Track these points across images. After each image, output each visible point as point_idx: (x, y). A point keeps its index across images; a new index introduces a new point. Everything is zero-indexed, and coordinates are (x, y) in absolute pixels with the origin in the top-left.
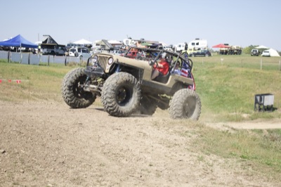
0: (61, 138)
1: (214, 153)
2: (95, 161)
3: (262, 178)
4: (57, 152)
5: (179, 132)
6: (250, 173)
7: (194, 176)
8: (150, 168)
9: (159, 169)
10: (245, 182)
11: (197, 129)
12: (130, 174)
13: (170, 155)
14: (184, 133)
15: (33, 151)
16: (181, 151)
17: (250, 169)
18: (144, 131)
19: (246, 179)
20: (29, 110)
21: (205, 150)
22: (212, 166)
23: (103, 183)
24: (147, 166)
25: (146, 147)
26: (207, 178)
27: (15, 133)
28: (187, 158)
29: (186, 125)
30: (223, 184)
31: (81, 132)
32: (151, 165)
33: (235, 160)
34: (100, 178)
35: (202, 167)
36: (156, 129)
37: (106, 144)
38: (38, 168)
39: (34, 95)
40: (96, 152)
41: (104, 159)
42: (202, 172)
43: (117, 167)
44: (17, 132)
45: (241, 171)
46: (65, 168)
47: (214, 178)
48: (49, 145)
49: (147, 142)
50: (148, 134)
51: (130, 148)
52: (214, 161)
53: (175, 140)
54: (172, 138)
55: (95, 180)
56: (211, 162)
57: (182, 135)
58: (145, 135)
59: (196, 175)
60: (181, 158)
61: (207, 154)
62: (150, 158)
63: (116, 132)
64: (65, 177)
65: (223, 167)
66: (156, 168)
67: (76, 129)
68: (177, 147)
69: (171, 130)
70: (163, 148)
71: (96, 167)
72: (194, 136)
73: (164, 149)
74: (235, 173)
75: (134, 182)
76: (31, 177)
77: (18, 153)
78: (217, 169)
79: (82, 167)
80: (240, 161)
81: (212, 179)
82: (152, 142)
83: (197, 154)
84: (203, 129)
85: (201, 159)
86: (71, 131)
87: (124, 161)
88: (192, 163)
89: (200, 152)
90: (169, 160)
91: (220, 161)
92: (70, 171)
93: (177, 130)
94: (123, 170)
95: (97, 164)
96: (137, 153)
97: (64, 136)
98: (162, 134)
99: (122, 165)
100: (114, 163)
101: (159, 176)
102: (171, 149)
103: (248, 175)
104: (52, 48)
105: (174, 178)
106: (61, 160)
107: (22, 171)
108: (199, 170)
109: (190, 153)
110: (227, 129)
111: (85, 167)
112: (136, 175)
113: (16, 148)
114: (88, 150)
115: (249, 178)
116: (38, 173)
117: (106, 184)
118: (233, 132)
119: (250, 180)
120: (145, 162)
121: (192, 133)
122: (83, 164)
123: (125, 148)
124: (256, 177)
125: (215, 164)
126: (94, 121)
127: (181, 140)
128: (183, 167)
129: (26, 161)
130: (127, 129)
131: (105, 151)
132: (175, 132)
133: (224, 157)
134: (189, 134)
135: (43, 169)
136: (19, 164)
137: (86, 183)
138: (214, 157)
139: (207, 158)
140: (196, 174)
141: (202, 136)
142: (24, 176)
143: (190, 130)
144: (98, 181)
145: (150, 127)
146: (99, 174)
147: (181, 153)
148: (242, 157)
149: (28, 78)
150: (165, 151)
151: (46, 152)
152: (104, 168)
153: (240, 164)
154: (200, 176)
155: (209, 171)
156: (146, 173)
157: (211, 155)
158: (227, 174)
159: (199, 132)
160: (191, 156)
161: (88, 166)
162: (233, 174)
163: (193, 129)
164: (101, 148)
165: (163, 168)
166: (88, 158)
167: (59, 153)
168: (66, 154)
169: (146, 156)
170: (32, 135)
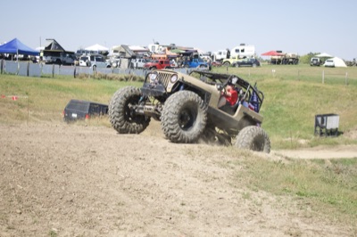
0: (69, 170)
1: (263, 189)
2: (112, 199)
3: (324, 220)
4: (63, 188)
5: (219, 163)
6: (308, 215)
7: (238, 218)
8: (182, 208)
9: (193, 209)
10: (302, 226)
11: (242, 159)
12: (157, 215)
13: (207, 192)
14: (225, 163)
15: (33, 186)
16: (222, 186)
17: (309, 208)
18: (174, 161)
19: (304, 221)
20: (28, 134)
21: (252, 186)
22: (260, 205)
23: (122, 227)
24: (178, 205)
25: (176, 181)
26: (254, 221)
27: (10, 163)
28: (229, 195)
29: (228, 154)
30: (275, 228)
31: (95, 163)
32: (183, 205)
33: (290, 198)
34: (119, 221)
35: (247, 207)
36: (189, 159)
37: (126, 177)
38: (39, 207)
39: (35, 116)
40: (114, 187)
41: (123, 197)
42: (248, 213)
43: (140, 207)
44: (13, 162)
45: (297, 212)
46: (73, 208)
47: (263, 220)
48: (54, 178)
49: (178, 175)
50: (179, 165)
51: (157, 183)
52: (264, 199)
53: (214, 172)
54: (210, 170)
55: (112, 223)
56: (259, 200)
57: (223, 166)
58: (175, 166)
60: (221, 195)
61: (254, 190)
62: (182, 195)
63: (139, 163)
64: (74, 220)
65: (275, 206)
66: (189, 208)
67: (88, 158)
68: (216, 181)
69: (208, 160)
70: (199, 182)
71: (114, 207)
72: (238, 168)
73: (199, 184)
74: (289, 214)
75: (161, 226)
76: (30, 220)
77: (13, 189)
78: (267, 209)
79: (95, 206)
80: (296, 199)
81: (261, 222)
82: (184, 175)
83: (241, 191)
84: (249, 159)
85: (247, 196)
86: (82, 161)
87: (149, 199)
88: (235, 201)
89: (245, 188)
90: (207, 198)
91: (271, 198)
92: (81, 212)
93: (217, 160)
94: (147, 210)
95: (114, 203)
96: (165, 188)
97: (73, 167)
98: (197, 165)
99: (146, 204)
100: (136, 201)
101: (193, 217)
102: (209, 184)
103: (306, 217)
104: (57, 55)
105: (212, 220)
106: (69, 198)
107: (19, 211)
108: (244, 211)
109: (233, 189)
110: (279, 158)
111: (99, 206)
112: (165, 217)
113: (12, 182)
114: (103, 185)
115: (308, 221)
116: (39, 214)
117: (125, 229)
118: (287, 162)
119: (309, 224)
120: (176, 201)
121: (236, 164)
122: (97, 203)
123: (150, 183)
124: (316, 219)
125: (265, 202)
126: (110, 149)
127: (222, 172)
128: (223, 206)
129: (24, 198)
130: (152, 159)
131: (124, 186)
132: (214, 162)
133: (277, 194)
134: (232, 165)
135: (45, 210)
136: (15, 202)
137: (100, 227)
138: (263, 194)
139: (255, 195)
140: (240, 216)
141: (248, 167)
142: (21, 217)
143: (232, 160)
144: (116, 225)
145: (182, 156)
146: (117, 215)
147: (221, 189)
148: (299, 194)
149: (27, 94)
150: (201, 186)
151: (49, 188)
152: (124, 207)
153: (295, 203)
154: (245, 218)
155: (257, 212)
156: (177, 214)
157: (260, 191)
158: (280, 215)
159: (245, 163)
160: (234, 192)
161: (103, 206)
162: (287, 215)
163: (236, 158)
164: (119, 183)
165: (199, 208)
166: (103, 195)
167: (66, 189)
168: (75, 190)
169: (177, 193)
170: (31, 165)
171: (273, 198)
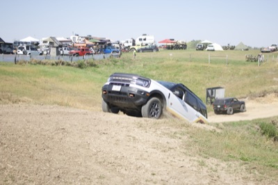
0: (48, 148)
1: (214, 156)
2: (92, 173)
4: (48, 165)
5: (167, 134)
6: (258, 178)
8: (154, 178)
9: (163, 178)
11: (184, 129)
13: (168, 161)
14: (173, 134)
15: (21, 165)
16: (179, 155)
17: (256, 172)
18: (132, 134)
21: (202, 153)
22: (216, 171)
24: (148, 175)
25: (140, 153)
28: (189, 163)
29: (172, 126)
31: (68, 139)
32: (154, 174)
33: (237, 163)
35: (207, 174)
36: (143, 131)
37: (98, 152)
40: (91, 161)
41: (102, 170)
42: (209, 179)
43: (118, 179)
45: (248, 176)
48: (37, 156)
49: (140, 147)
50: (137, 137)
51: (125, 155)
52: (217, 165)
53: (168, 143)
56: (214, 167)
57: (172, 137)
58: (134, 138)
59: (204, 183)
60: (181, 164)
61: (206, 157)
62: (149, 165)
63: (104, 137)
65: (228, 171)
66: (159, 178)
67: (61, 136)
68: (172, 150)
69: (159, 132)
70: (158, 152)
71: (97, 180)
72: (185, 138)
74: (243, 178)
77: (5, 168)
78: (223, 174)
79: (80, 181)
80: (242, 164)
82: (144, 147)
83: (195, 158)
84: (190, 129)
85: (202, 164)
86: (56, 138)
87: (123, 171)
88: (195, 169)
89: (197, 156)
90: (170, 167)
94: (126, 181)
95: (96, 177)
96: (133, 160)
97: (51, 145)
98: (151, 136)
99: (122, 176)
100: (114, 174)
102: (167, 154)
103: (257, 180)
106: (55, 174)
108: (205, 177)
109: (189, 158)
110: (212, 128)
111: (83, 180)
114: (81, 160)
115: (260, 184)
120: (147, 171)
121: (181, 134)
122: (81, 177)
123: (119, 156)
125: (219, 168)
126: (75, 126)
127: (174, 142)
128: (187, 174)
129: (16, 177)
130: (114, 133)
131: (99, 160)
132: (164, 134)
133: (225, 161)
134: (179, 135)
136: (10, 182)
138: (215, 161)
141: (191, 137)
143: (177, 130)
145: (136, 130)
147: (179, 158)
148: (242, 159)
150: (161, 156)
151: (36, 166)
152: (105, 180)
153: (243, 167)
155: (215, 178)
157: (211, 158)
158: (236, 180)
159: (188, 133)
160: (190, 160)
161: (86, 180)
162: (241, 180)
163: (179, 129)
164: (94, 157)
165: (168, 177)
166: (84, 169)
167: (50, 165)
168: (58, 166)
169: (144, 164)
170: (15, 145)
171: (224, 164)
